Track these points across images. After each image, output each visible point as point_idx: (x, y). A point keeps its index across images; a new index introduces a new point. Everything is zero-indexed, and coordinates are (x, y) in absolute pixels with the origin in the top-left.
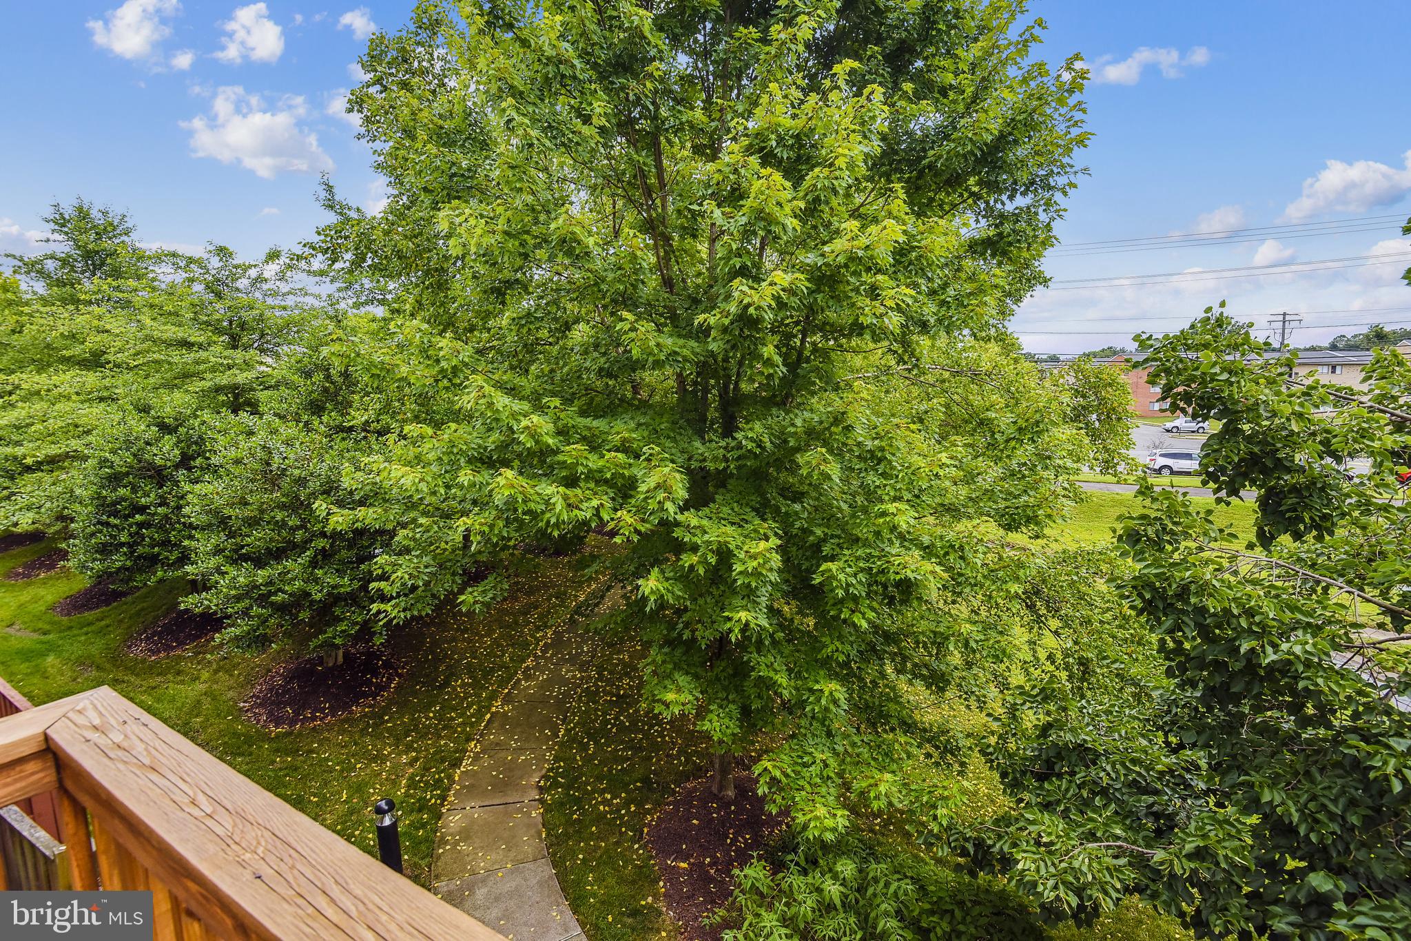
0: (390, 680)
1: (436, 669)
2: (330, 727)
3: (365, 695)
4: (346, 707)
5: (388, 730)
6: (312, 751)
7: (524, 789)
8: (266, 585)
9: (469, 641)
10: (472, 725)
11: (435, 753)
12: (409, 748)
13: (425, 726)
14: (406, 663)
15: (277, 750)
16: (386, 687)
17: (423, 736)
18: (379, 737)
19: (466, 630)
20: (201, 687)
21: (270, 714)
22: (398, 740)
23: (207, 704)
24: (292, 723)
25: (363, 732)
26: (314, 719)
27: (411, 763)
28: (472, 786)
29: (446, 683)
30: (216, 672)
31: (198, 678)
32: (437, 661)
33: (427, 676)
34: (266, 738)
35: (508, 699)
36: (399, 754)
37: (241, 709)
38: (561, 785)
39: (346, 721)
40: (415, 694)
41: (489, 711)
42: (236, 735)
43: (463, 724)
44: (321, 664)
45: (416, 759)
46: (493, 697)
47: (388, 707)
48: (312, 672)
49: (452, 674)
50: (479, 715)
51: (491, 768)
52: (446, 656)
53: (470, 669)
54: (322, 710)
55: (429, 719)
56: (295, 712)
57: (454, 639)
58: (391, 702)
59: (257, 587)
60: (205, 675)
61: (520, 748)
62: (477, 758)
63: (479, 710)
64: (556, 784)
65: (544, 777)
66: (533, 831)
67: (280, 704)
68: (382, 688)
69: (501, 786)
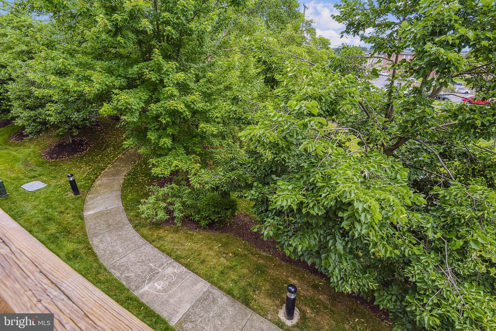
0: (87, 148)
1: (102, 145)
2: (67, 160)
3: (79, 152)
4: (72, 155)
5: (84, 161)
6: (61, 166)
7: (121, 176)
8: (34, 116)
9: (115, 138)
10: (110, 160)
11: (97, 167)
12: (90, 165)
13: (95, 160)
14: (93, 143)
15: (51, 165)
16: (86, 150)
17: (94, 163)
18: (81, 162)
19: (114, 135)
20: (30, 150)
21: (50, 156)
22: (86, 163)
23: (32, 154)
24: (56, 159)
25: (77, 161)
26: (63, 158)
27: (89, 169)
28: (106, 175)
29: (105, 149)
30: (35, 146)
31: (30, 147)
32: (103, 143)
33: (99, 147)
34: (49, 163)
35: (124, 154)
36: (87, 167)
37: (42, 155)
38: (131, 175)
39: (72, 158)
40: (94, 152)
41: (117, 157)
42: (39, 162)
43: (108, 160)
44: (65, 143)
45: (91, 168)
46: (120, 153)
47: (85, 155)
48: (62, 145)
49: (107, 147)
50: (114, 158)
51: (113, 171)
52: (106, 142)
53: (114, 146)
54: (65, 155)
55: (98, 158)
56: (58, 156)
57: (110, 137)
58: (86, 154)
59: (32, 117)
60: (32, 146)
61: (123, 166)
62: (110, 168)
63: (114, 157)
64: (130, 175)
65: (128, 173)
66: (119, 185)
67: (52, 154)
68: (84, 150)
69: (113, 175)
